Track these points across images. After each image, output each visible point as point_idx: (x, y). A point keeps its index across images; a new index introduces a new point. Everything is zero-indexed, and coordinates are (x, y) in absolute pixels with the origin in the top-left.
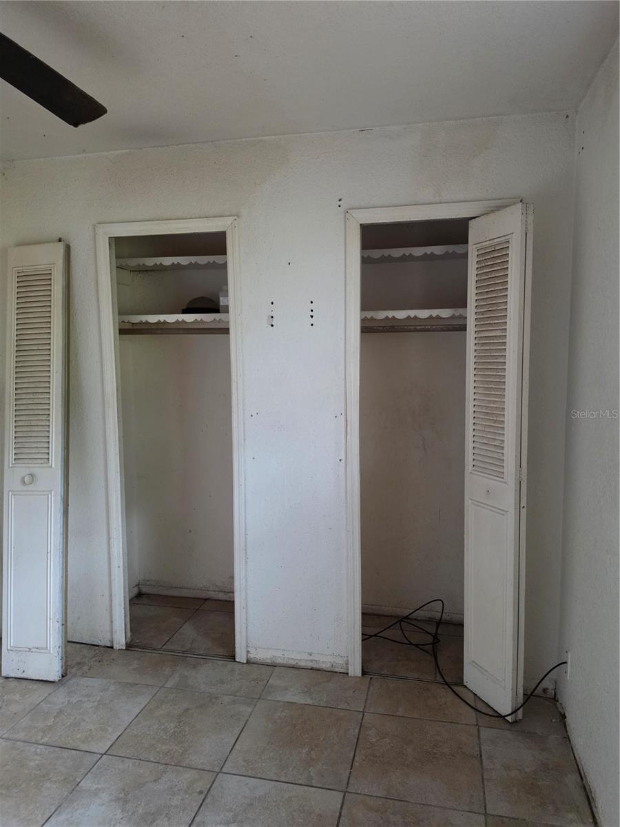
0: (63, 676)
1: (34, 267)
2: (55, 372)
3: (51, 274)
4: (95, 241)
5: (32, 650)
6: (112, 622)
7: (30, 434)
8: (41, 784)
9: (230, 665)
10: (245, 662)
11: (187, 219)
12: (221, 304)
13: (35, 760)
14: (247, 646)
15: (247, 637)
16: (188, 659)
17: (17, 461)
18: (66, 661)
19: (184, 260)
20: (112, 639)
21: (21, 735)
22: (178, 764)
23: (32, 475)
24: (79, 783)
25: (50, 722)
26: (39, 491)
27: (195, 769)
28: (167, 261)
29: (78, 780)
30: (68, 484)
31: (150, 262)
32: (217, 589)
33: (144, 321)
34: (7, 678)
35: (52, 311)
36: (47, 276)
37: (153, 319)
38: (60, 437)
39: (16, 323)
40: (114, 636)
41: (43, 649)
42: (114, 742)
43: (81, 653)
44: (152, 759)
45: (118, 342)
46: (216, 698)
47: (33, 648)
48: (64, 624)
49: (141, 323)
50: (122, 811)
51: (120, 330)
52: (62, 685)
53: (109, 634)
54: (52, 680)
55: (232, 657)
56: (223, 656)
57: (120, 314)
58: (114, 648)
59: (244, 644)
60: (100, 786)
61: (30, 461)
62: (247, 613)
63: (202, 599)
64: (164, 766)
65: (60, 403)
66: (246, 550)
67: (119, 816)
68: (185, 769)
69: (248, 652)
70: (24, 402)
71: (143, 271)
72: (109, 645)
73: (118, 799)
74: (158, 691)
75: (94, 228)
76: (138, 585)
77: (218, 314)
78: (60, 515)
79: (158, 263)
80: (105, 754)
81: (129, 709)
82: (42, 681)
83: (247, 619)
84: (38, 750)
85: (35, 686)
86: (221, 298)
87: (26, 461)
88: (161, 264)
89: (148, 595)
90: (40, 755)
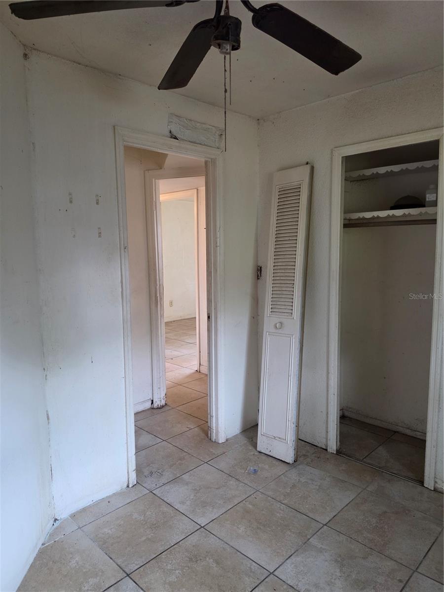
0: (295, 461)
1: (289, 184)
2: (299, 254)
3: (300, 188)
4: (332, 161)
5: (276, 438)
6: (327, 432)
7: (281, 296)
8: (285, 531)
9: (419, 488)
10: (433, 489)
11: (405, 134)
12: (427, 200)
13: (280, 513)
14: (435, 477)
15: (435, 469)
16: (384, 473)
17: (272, 313)
18: (297, 452)
19: (396, 168)
20: (327, 444)
21: (270, 493)
22: (381, 552)
23: (281, 323)
24: (309, 539)
25: (288, 490)
26: (286, 334)
27: (395, 561)
28: (382, 170)
29: (309, 537)
30: (303, 332)
31: (368, 172)
32: (405, 426)
33: (361, 217)
34: (260, 452)
35: (300, 214)
36: (298, 189)
37: (368, 215)
38: (300, 299)
39: (276, 222)
40: (328, 442)
41: (284, 439)
42: (331, 519)
43: (305, 449)
44: (360, 541)
45: (342, 233)
46: (409, 511)
47: (277, 437)
48: (298, 426)
49: (359, 219)
50: (340, 571)
51: (344, 224)
52: (294, 467)
53: (325, 440)
54: (288, 462)
55: (421, 483)
56: (412, 479)
57: (345, 213)
58: (329, 450)
59: (432, 476)
60: (323, 547)
61: (280, 314)
62: (437, 451)
63: (392, 431)
64: (370, 549)
65: (301, 276)
66: (439, 401)
67: (338, 574)
68: (387, 558)
69: (436, 482)
70: (279, 275)
71: (360, 180)
72: (324, 448)
73: (336, 561)
74: (362, 491)
75: (332, 152)
76: (343, 409)
77: (424, 208)
78: (298, 351)
79: (375, 173)
80: (326, 525)
81: (342, 498)
82: (281, 460)
83: (436, 456)
84: (281, 507)
85: (277, 463)
86: (427, 195)
87: (277, 313)
88: (377, 173)
89: (350, 419)
90: (283, 511)
